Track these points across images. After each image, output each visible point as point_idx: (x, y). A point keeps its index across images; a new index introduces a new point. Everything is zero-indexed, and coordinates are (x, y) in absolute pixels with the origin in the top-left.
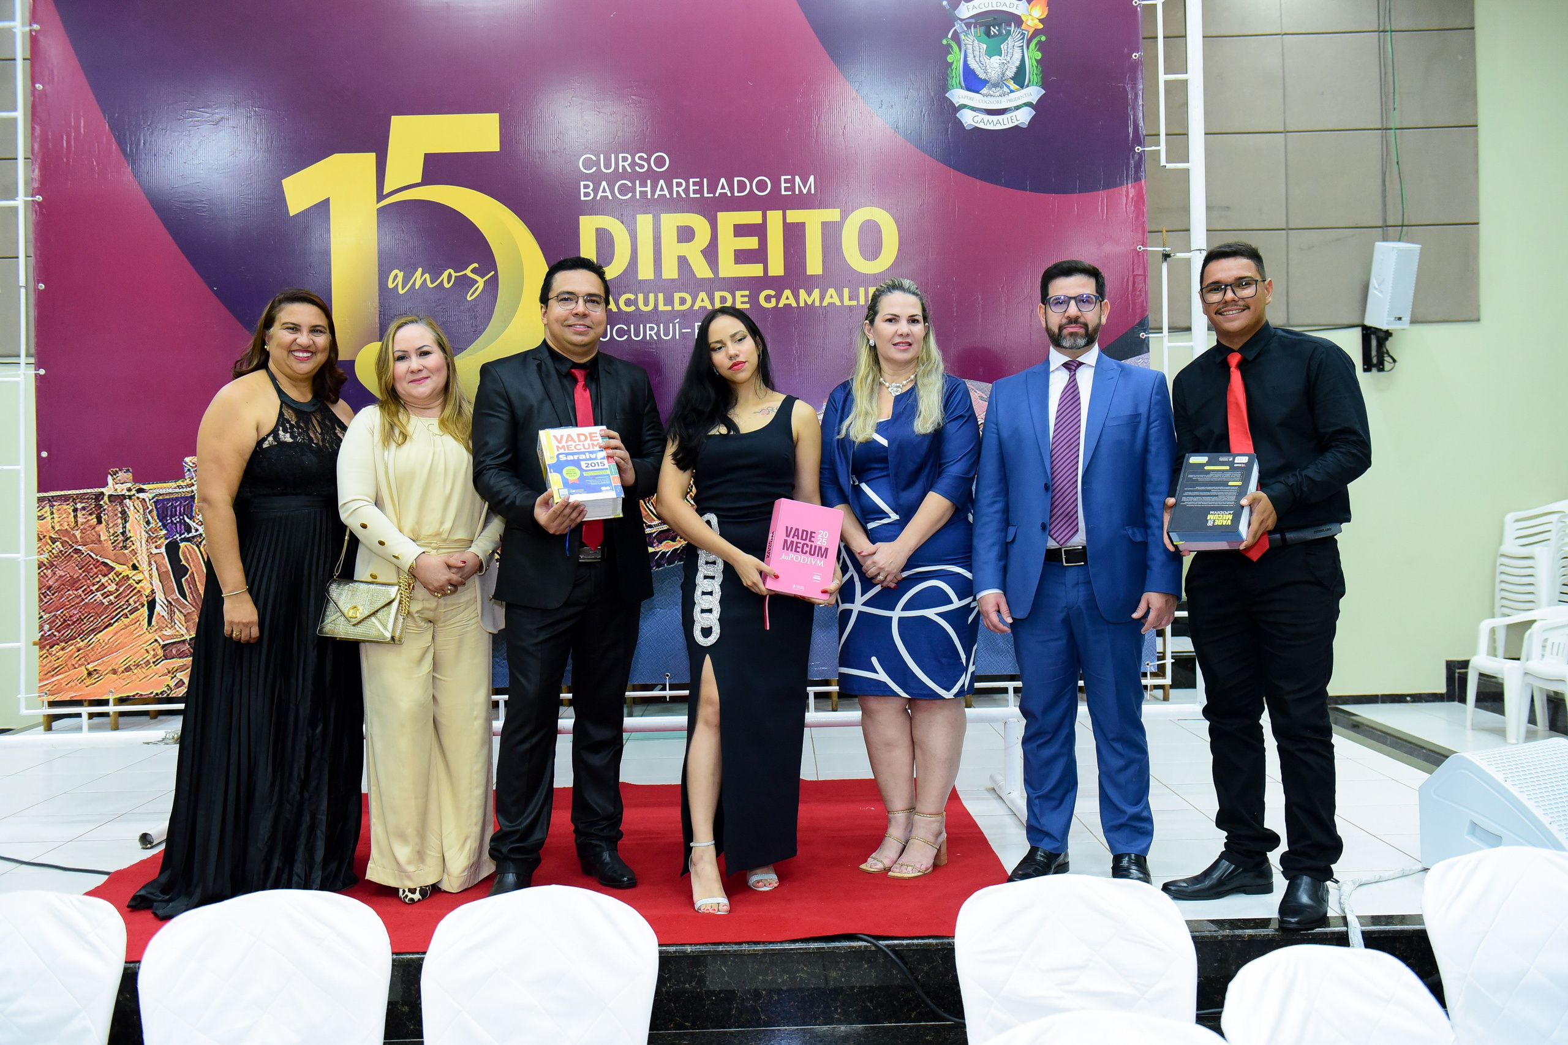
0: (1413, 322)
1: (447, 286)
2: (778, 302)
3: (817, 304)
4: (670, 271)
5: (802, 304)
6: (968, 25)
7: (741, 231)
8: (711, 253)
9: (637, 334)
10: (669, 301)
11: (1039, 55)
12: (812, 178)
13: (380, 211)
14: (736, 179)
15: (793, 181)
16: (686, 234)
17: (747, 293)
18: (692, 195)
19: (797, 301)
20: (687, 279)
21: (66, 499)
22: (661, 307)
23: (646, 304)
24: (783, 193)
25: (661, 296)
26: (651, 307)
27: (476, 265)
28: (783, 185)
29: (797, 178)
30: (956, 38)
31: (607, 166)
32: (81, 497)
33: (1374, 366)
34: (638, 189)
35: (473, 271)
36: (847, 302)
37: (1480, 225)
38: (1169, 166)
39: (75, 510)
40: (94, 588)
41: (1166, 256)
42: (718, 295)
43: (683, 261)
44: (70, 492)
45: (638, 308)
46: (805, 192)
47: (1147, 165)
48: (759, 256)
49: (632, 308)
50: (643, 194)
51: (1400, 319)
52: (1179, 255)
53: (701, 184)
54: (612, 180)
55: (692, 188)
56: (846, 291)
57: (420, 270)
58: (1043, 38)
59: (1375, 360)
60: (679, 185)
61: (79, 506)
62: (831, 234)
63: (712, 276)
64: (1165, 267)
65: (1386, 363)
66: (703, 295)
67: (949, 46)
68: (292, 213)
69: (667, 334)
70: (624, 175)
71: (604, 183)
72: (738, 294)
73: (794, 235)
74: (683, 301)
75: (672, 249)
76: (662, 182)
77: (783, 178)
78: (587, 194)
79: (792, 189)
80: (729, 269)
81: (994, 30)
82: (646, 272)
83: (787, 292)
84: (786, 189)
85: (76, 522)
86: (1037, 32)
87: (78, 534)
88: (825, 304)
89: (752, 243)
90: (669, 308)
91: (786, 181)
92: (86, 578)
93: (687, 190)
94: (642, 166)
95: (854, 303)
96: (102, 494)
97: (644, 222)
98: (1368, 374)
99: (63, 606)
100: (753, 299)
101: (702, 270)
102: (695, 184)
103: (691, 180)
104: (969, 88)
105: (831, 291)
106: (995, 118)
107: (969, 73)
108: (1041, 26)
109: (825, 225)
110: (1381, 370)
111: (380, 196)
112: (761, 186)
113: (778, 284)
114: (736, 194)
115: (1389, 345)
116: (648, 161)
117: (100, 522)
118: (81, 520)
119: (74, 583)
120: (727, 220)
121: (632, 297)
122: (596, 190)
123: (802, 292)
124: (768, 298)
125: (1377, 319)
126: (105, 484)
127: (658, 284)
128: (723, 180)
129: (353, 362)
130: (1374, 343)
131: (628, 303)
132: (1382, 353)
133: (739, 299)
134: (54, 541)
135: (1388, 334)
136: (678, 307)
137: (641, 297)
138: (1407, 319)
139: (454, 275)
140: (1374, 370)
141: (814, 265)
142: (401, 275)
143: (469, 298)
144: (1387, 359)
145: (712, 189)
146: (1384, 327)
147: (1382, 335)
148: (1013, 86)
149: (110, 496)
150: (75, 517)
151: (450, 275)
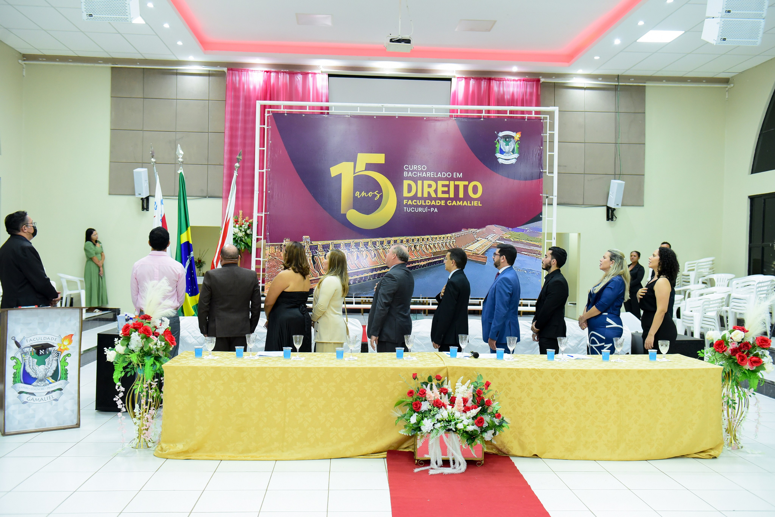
0: (622, 205)
1: (370, 196)
2: (452, 204)
3: (462, 205)
4: (426, 195)
5: (458, 205)
6: (501, 138)
7: (443, 186)
8: (436, 191)
9: (417, 210)
10: (425, 202)
11: (518, 146)
12: (461, 174)
13: (354, 177)
14: (443, 173)
15: (457, 174)
16: (430, 186)
17: (444, 201)
18: (432, 176)
19: (457, 204)
20: (430, 197)
21: (273, 245)
22: (423, 204)
23: (419, 203)
24: (454, 177)
25: (423, 201)
26: (420, 204)
27: (377, 191)
28: (454, 175)
29: (458, 173)
30: (498, 141)
31: (411, 168)
32: (277, 245)
33: (610, 219)
34: (418, 174)
35: (377, 193)
36: (469, 205)
37: (645, 175)
38: (549, 175)
39: (275, 248)
40: (279, 268)
41: (547, 197)
42: (437, 201)
43: (429, 193)
44: (274, 244)
45: (417, 204)
46: (460, 177)
47: (544, 174)
48: (448, 192)
49: (416, 204)
50: (420, 176)
51: (618, 205)
52: (550, 197)
53: (434, 174)
54: (412, 172)
55: (432, 175)
56: (469, 202)
57: (363, 192)
58: (519, 142)
59: (610, 217)
60: (429, 174)
61: (276, 247)
62: (466, 187)
63: (436, 197)
64: (547, 200)
65: (614, 218)
66: (433, 201)
67: (496, 143)
68: (332, 176)
69: (424, 210)
70: (415, 171)
71: (410, 172)
72: (442, 201)
73: (457, 187)
74: (428, 203)
75: (426, 190)
76: (424, 173)
77: (454, 173)
78: (406, 175)
79: (456, 176)
80: (440, 195)
81: (507, 140)
82: (419, 195)
83: (454, 202)
84: (455, 176)
85: (275, 251)
86: (518, 141)
87: (276, 254)
88: (463, 205)
89: (446, 189)
90: (425, 204)
91: (455, 174)
92: (277, 265)
93: (430, 175)
94: (420, 169)
95: (471, 205)
96: (282, 244)
97: (420, 182)
98: (608, 221)
99: (271, 272)
100: (446, 203)
101: (433, 195)
102: (432, 174)
103: (432, 173)
104: (501, 153)
105: (465, 202)
106: (507, 161)
107: (501, 149)
108: (519, 139)
109: (464, 186)
110: (613, 220)
111: (354, 173)
112: (449, 175)
113: (452, 200)
114: (443, 177)
115: (614, 212)
116: (421, 167)
117: (281, 251)
118: (276, 251)
119: (274, 266)
120: (440, 183)
121: (416, 201)
122: (408, 174)
123: (458, 202)
124: (449, 203)
125: (611, 205)
126: (283, 242)
127: (422, 198)
128: (439, 173)
129: (345, 214)
130: (610, 211)
131: (415, 202)
132: (613, 215)
133: (442, 203)
134: (270, 256)
135: (614, 209)
136: (427, 204)
137: (418, 201)
138: (620, 205)
139: (372, 193)
140: (610, 220)
141: (461, 195)
142: (359, 193)
143: (375, 199)
144: (614, 217)
145: (437, 175)
146: (613, 207)
147: (612, 209)
148: (512, 153)
149: (284, 245)
150: (275, 250)
151: (371, 194)
